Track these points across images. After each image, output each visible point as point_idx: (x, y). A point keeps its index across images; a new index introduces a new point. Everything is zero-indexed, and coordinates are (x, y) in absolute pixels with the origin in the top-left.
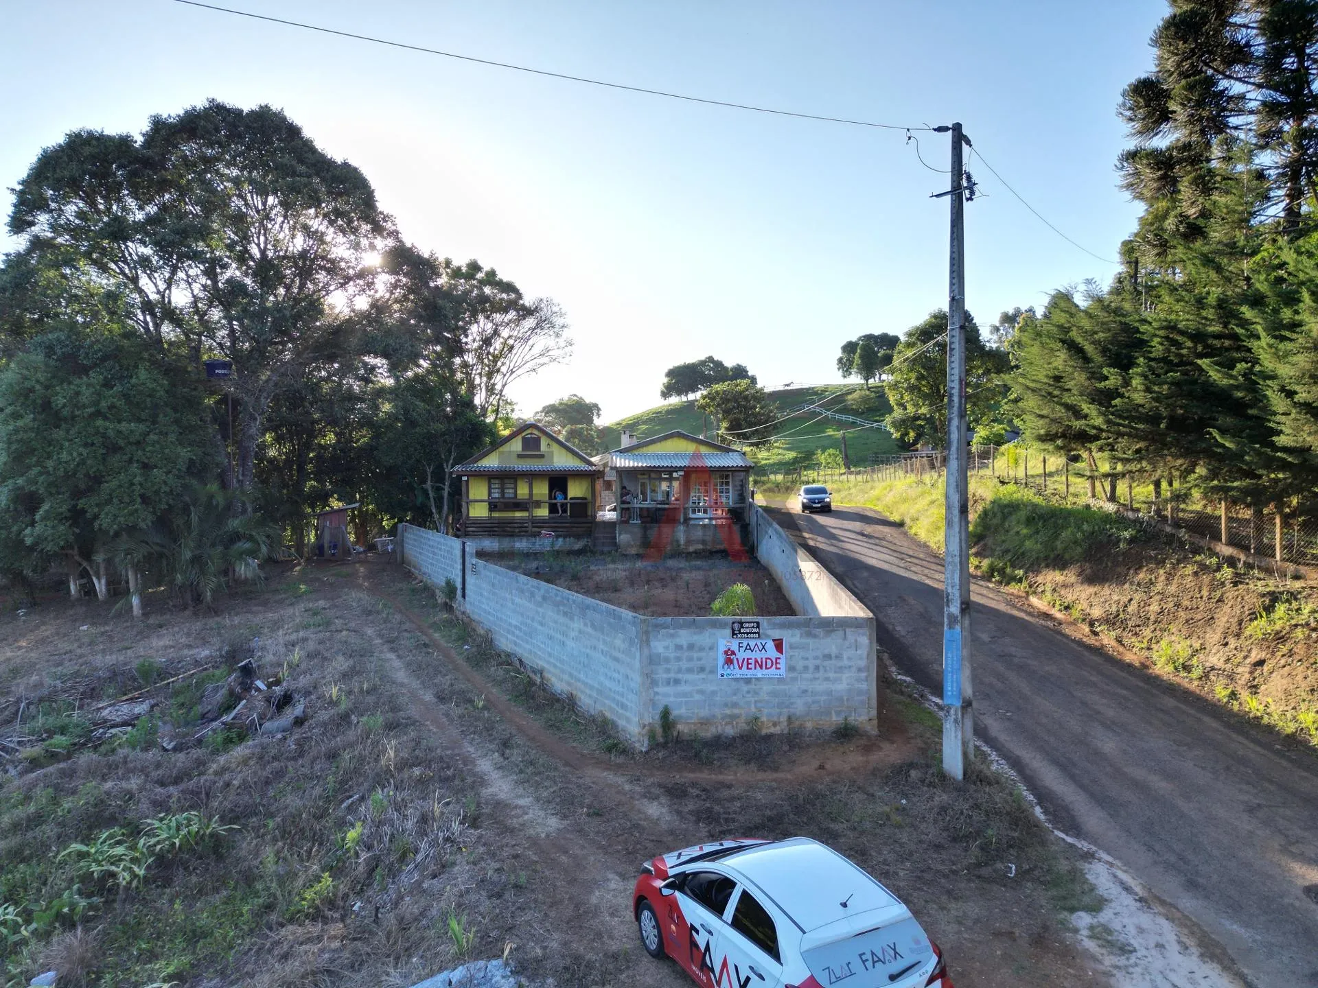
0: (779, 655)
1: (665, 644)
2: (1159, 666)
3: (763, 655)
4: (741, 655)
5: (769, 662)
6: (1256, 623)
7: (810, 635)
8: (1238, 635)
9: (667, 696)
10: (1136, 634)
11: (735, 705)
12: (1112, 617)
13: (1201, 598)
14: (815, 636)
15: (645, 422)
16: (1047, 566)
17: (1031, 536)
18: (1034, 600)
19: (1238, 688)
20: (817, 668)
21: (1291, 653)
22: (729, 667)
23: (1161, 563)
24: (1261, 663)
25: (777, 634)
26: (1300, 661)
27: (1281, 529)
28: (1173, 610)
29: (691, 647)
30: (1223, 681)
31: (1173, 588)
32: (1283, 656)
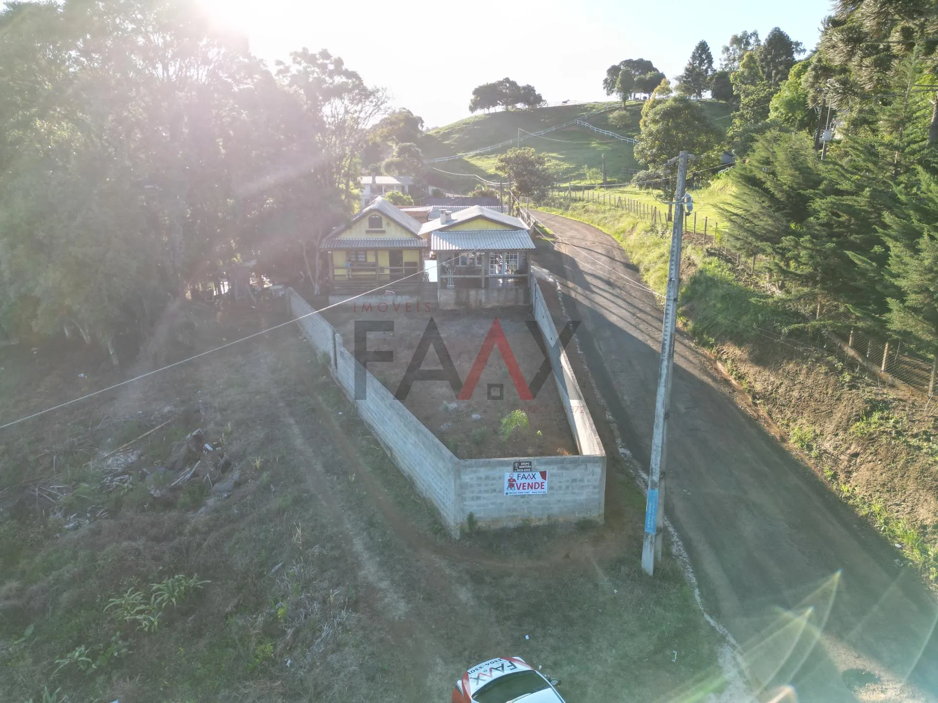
0: (544, 481)
1: (471, 476)
2: (792, 441)
3: (534, 481)
4: (519, 482)
5: (537, 485)
6: (858, 424)
7: (563, 468)
8: (845, 430)
9: (472, 506)
10: (781, 411)
11: (515, 510)
12: (768, 393)
13: (827, 394)
14: (567, 469)
15: (457, 132)
16: (731, 339)
17: (724, 310)
18: (719, 365)
19: (839, 471)
20: (568, 487)
21: (876, 453)
22: (511, 489)
23: (805, 359)
24: (856, 455)
25: (543, 469)
26: (880, 460)
27: (888, 351)
28: (807, 399)
29: (487, 478)
30: (830, 463)
31: (809, 382)
32: (871, 453)
